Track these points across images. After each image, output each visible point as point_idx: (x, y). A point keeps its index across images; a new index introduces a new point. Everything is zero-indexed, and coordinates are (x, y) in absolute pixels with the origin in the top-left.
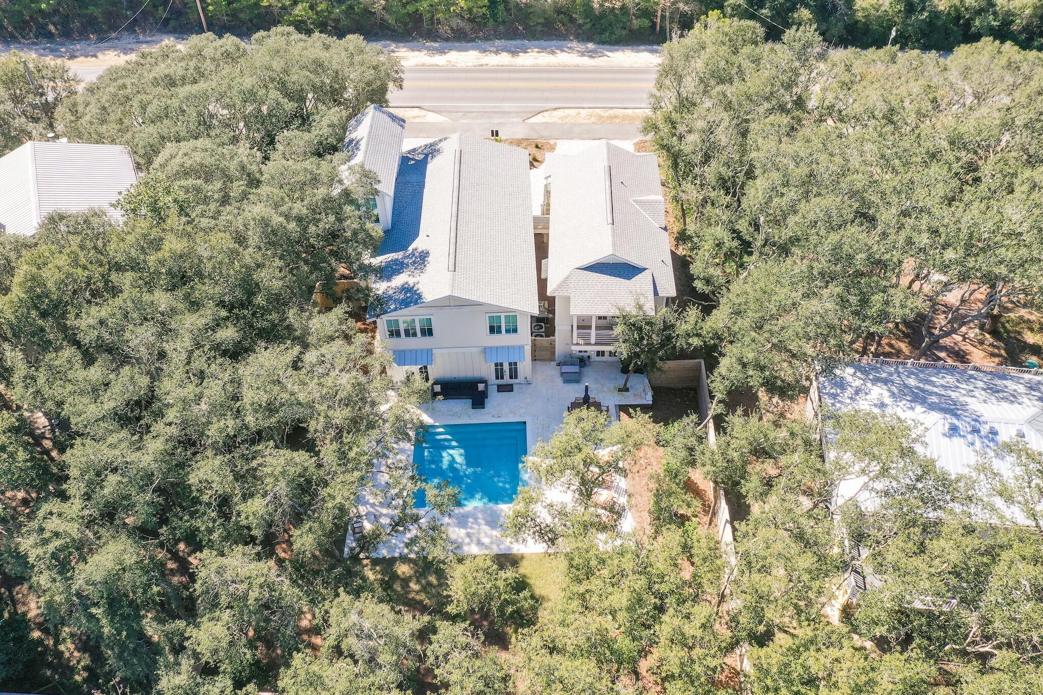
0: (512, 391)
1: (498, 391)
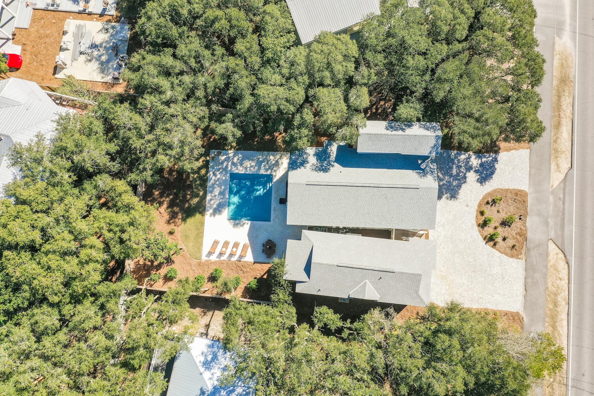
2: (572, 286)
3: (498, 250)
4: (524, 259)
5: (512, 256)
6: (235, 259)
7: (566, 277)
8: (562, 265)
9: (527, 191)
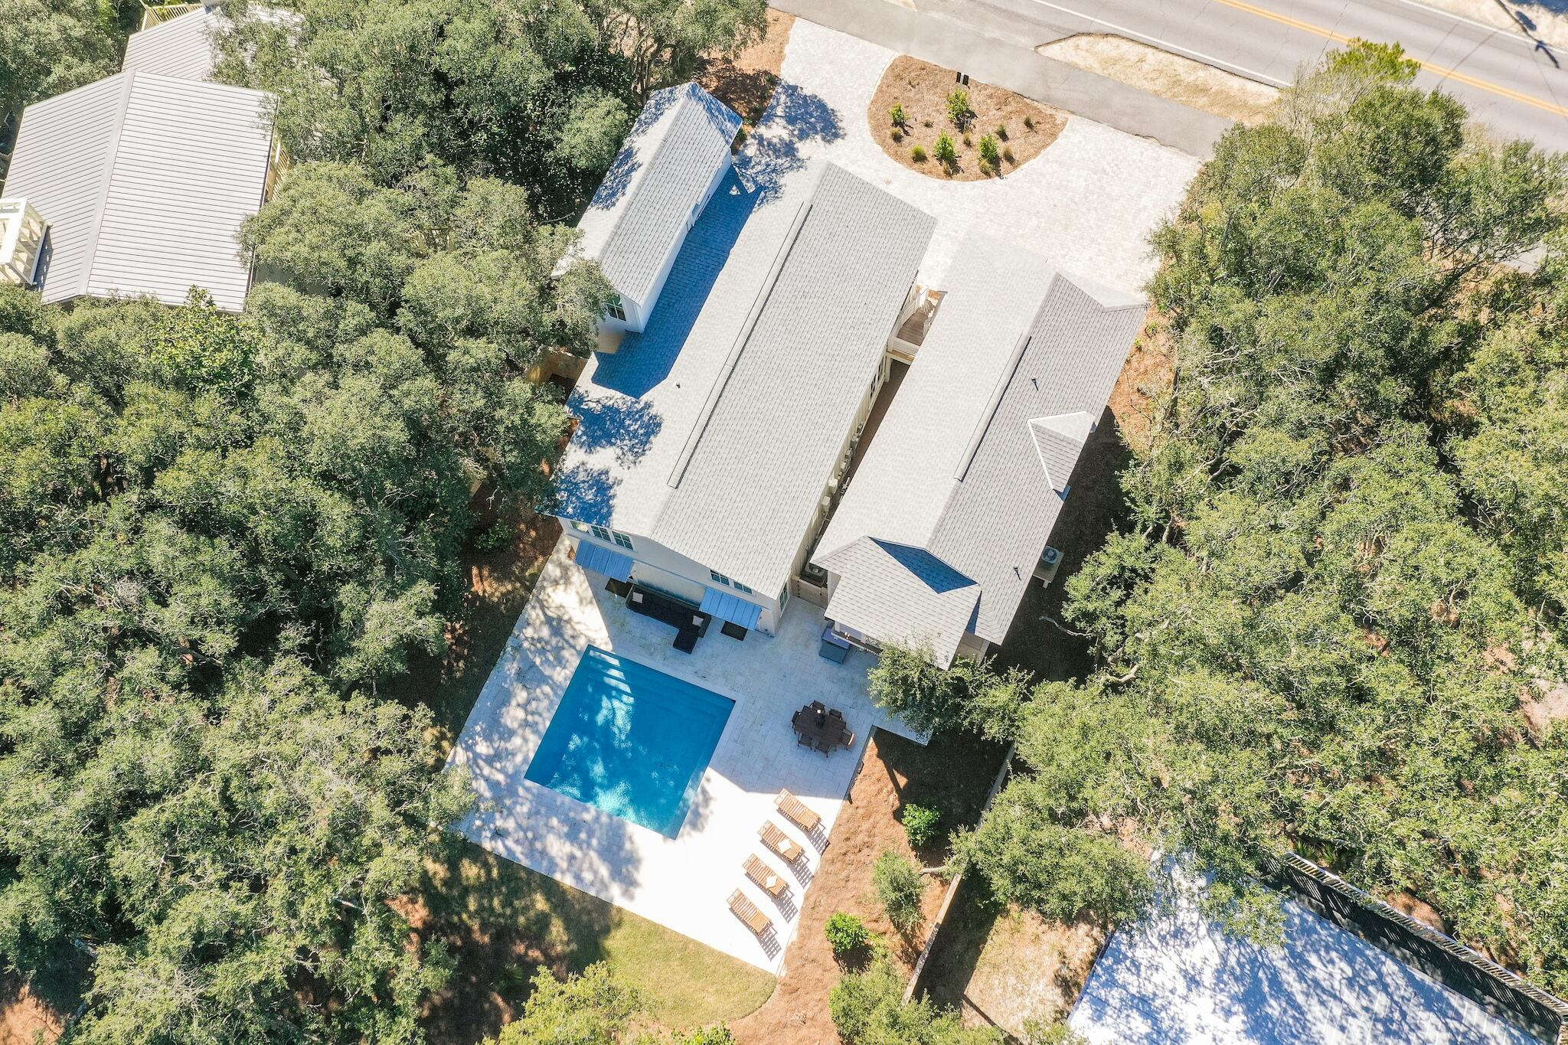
0: (742, 639)
1: (723, 631)
2: (1164, 43)
3: (1027, 159)
4: (1067, 115)
5: (1053, 136)
6: (813, 860)
7: (1141, 49)
8: (1106, 47)
9: (897, 55)
